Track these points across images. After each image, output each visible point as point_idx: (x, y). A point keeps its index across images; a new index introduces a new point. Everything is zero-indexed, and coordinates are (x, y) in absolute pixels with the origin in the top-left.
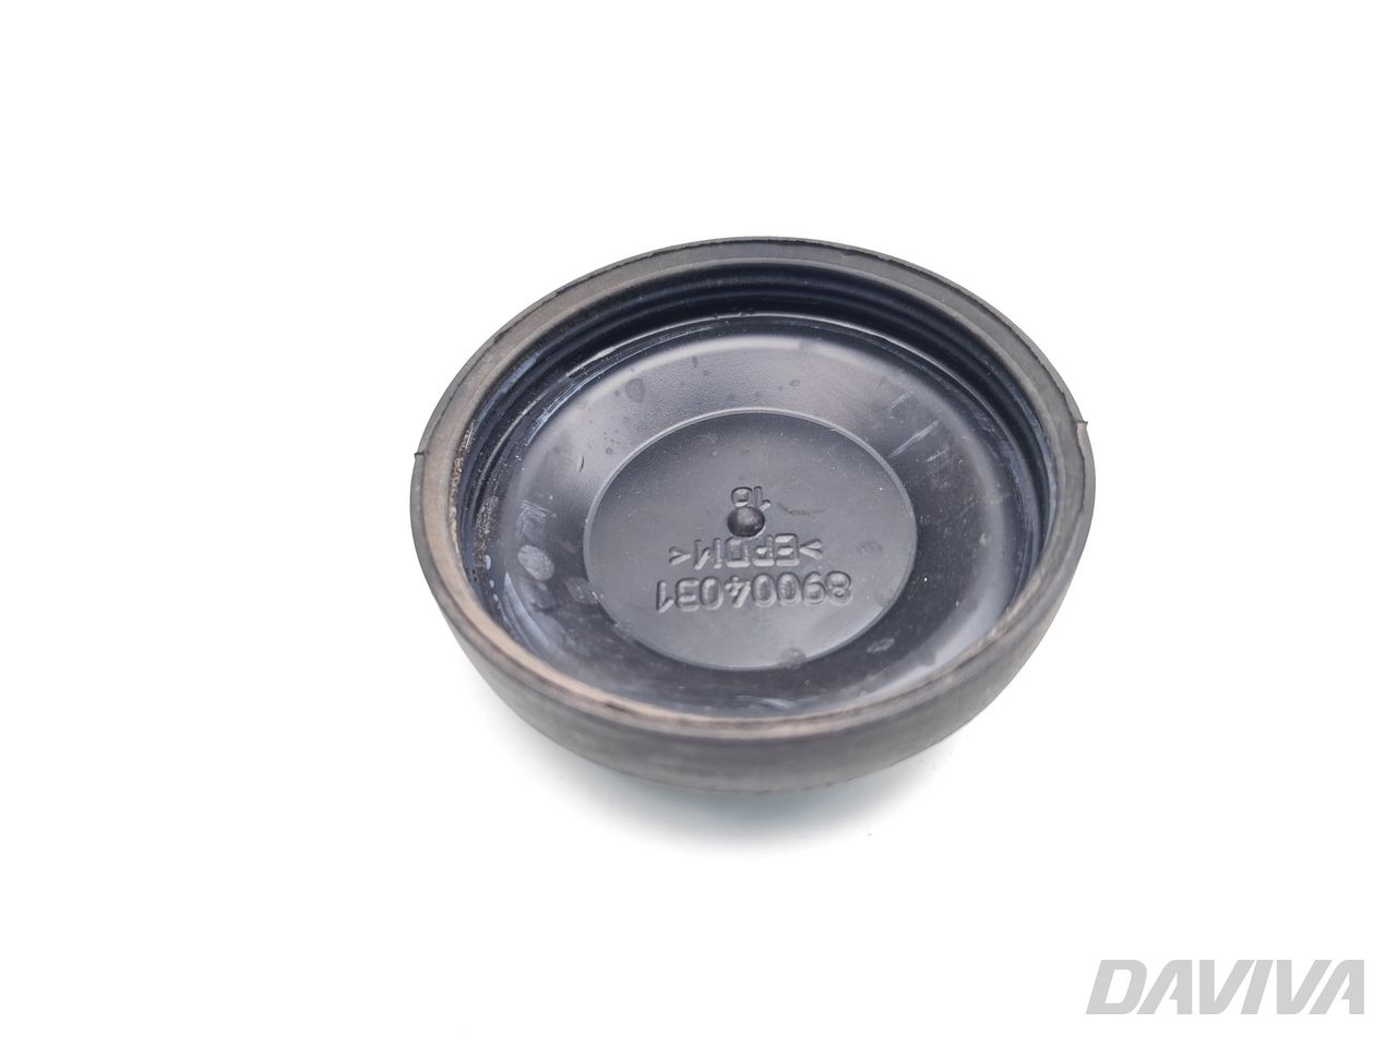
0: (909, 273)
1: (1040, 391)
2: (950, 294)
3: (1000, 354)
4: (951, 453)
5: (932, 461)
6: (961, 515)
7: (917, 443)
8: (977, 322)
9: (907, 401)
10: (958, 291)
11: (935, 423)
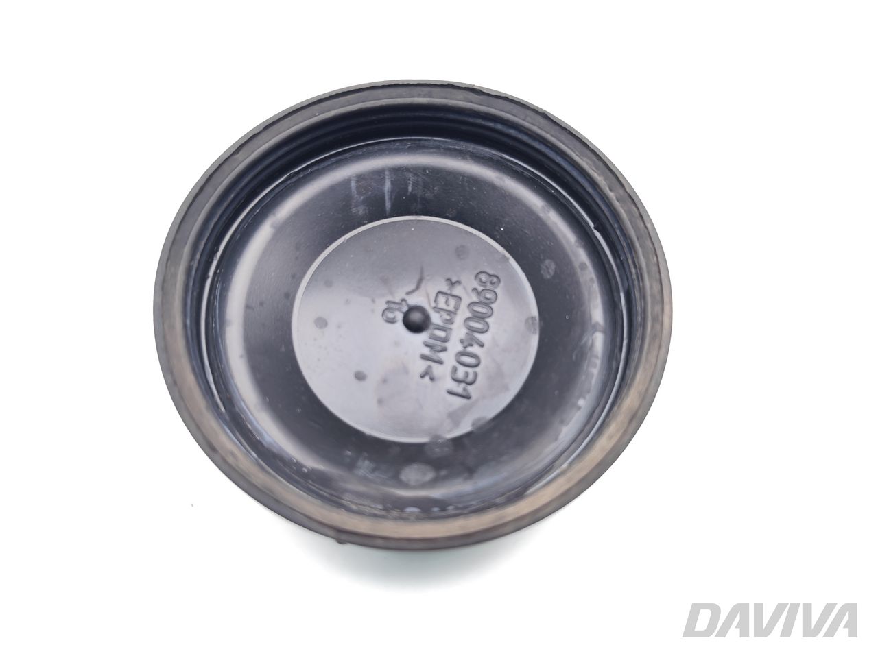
0: (283, 122)
1: (430, 97)
2: (316, 107)
3: (384, 104)
4: (416, 175)
5: (412, 190)
6: (468, 189)
7: (392, 192)
8: (350, 104)
9: (357, 182)
10: (320, 101)
11: (387, 173)
